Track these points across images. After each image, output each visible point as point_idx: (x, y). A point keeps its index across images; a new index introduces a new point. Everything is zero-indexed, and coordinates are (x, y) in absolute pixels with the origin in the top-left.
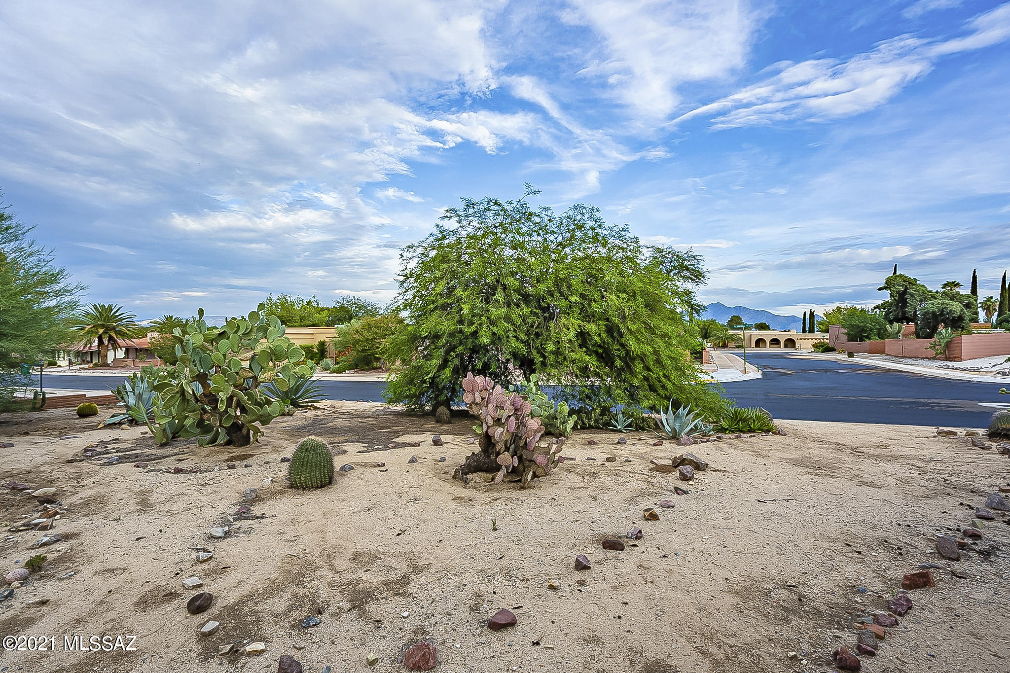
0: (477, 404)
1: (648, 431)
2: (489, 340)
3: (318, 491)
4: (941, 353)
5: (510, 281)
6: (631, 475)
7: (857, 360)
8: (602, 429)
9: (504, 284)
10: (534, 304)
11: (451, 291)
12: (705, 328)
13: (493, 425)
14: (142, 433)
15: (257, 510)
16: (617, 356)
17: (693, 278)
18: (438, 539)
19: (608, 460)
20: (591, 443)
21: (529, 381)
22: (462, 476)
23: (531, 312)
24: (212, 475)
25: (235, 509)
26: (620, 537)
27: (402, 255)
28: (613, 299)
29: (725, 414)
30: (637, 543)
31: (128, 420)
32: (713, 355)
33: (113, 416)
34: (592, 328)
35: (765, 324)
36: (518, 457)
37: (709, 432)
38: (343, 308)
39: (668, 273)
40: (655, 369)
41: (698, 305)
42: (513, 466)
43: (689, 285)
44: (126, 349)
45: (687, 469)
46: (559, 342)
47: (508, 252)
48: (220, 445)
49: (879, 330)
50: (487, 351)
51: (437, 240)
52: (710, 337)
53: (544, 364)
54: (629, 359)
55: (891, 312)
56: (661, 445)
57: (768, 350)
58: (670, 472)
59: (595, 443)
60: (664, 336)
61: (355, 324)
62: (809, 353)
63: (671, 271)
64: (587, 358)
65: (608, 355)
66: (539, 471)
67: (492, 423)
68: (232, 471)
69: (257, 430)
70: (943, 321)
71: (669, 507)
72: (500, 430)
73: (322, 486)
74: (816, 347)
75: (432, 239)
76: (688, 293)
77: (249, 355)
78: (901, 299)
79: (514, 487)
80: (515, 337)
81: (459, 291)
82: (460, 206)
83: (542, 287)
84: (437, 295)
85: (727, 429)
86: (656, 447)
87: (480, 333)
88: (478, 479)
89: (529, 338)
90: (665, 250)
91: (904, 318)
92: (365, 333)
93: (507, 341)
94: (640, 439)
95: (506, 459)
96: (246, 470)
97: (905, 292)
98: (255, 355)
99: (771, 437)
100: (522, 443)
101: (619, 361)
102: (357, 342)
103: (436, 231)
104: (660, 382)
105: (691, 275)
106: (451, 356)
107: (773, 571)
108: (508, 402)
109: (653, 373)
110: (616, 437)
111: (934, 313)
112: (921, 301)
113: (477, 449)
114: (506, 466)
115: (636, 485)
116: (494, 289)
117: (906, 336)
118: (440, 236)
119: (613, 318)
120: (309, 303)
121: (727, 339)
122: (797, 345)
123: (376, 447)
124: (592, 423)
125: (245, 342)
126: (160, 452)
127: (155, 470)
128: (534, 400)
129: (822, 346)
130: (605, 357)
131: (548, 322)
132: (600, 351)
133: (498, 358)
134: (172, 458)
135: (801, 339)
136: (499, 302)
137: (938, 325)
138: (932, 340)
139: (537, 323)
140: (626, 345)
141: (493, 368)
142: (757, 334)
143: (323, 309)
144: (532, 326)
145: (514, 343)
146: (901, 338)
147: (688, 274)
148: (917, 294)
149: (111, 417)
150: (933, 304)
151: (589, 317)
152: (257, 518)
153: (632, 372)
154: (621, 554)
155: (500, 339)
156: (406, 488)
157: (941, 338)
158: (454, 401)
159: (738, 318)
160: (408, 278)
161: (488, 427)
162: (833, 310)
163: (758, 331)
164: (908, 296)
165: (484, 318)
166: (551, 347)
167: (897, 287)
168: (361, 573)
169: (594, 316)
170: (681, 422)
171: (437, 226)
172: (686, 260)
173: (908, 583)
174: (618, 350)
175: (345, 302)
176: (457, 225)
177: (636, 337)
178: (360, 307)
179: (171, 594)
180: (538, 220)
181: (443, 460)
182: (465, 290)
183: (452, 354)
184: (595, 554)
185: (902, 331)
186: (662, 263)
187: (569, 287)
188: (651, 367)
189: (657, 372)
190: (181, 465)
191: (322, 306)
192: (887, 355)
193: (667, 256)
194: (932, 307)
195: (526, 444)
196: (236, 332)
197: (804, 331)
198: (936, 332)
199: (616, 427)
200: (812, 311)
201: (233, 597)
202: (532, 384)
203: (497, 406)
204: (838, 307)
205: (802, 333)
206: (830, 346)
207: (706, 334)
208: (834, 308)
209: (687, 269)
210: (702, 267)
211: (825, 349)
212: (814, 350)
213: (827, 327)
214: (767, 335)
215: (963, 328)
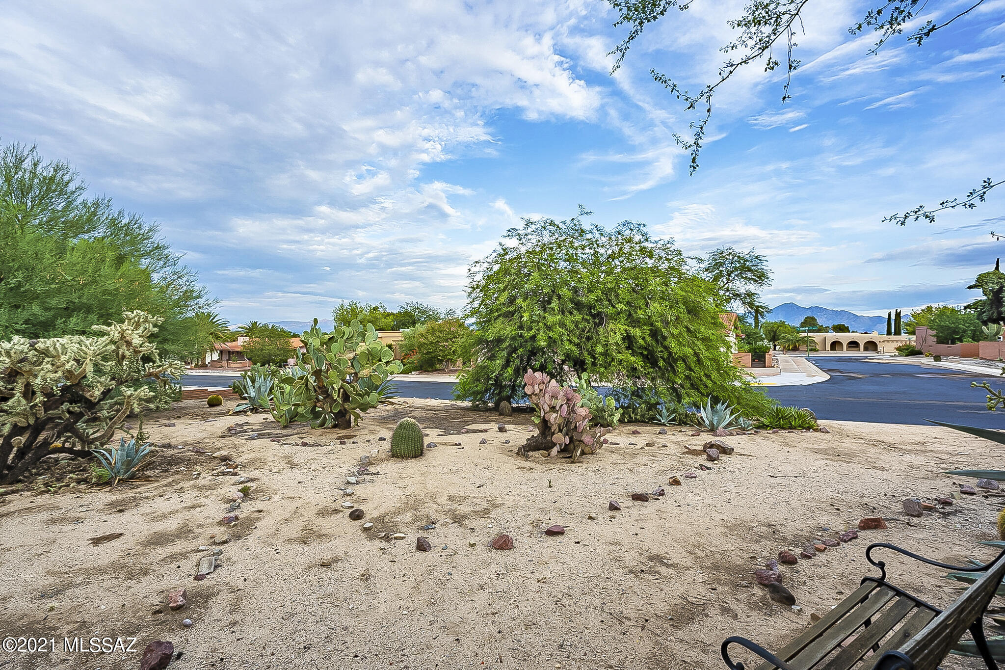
0: (536, 395)
1: (691, 426)
2: (545, 343)
3: (413, 460)
5: (565, 292)
6: (665, 456)
7: (944, 364)
8: (647, 423)
9: (559, 294)
10: (585, 311)
11: (512, 300)
12: (773, 331)
13: (549, 412)
14: (264, 419)
15: (372, 469)
16: (661, 357)
17: (756, 279)
18: (508, 491)
19: (648, 445)
20: (635, 433)
21: (580, 378)
22: (524, 453)
23: (583, 318)
24: (330, 448)
25: (357, 469)
26: (647, 494)
27: (469, 270)
28: (656, 306)
29: (768, 412)
30: (659, 498)
31: (250, 409)
32: (779, 358)
33: (238, 406)
34: (637, 332)
35: (844, 325)
36: (570, 438)
37: (748, 427)
38: (406, 313)
39: (729, 275)
40: (697, 369)
41: (761, 307)
42: (565, 444)
43: (752, 287)
44: (220, 351)
45: (713, 452)
46: (607, 345)
47: (563, 264)
48: (329, 428)
50: (544, 353)
51: (500, 255)
52: (778, 340)
53: (594, 364)
54: (671, 360)
56: (699, 435)
57: (845, 353)
58: (699, 454)
59: (638, 433)
60: (705, 340)
61: (420, 328)
62: (892, 356)
63: (732, 272)
64: (633, 359)
65: (652, 356)
66: (587, 450)
67: (548, 409)
68: (344, 446)
69: (357, 416)
71: (692, 478)
72: (555, 415)
73: (415, 457)
74: (900, 351)
75: (495, 254)
76: (749, 294)
77: (352, 355)
78: (996, 298)
79: (566, 461)
80: (569, 340)
81: (519, 301)
82: (520, 226)
83: (593, 296)
84: (500, 305)
85: (768, 426)
86: (693, 437)
87: (539, 337)
88: (537, 456)
89: (581, 342)
90: (726, 251)
91: (1001, 319)
92: (429, 337)
93: (562, 344)
94: (680, 431)
95: (560, 439)
96: (354, 446)
97: (1000, 290)
98: (356, 355)
99: (810, 434)
100: (573, 426)
101: (662, 361)
102: (421, 345)
103: (499, 249)
104: (701, 380)
105: (754, 276)
106: (513, 357)
107: (761, 517)
108: (561, 394)
109: (694, 372)
110: (658, 429)
113: (536, 432)
114: (559, 444)
115: (668, 462)
116: (551, 298)
118: (502, 252)
119: (657, 324)
120: (375, 309)
121: (798, 341)
122: (879, 348)
123: (452, 432)
124: (638, 417)
125: (348, 345)
126: (284, 432)
127: (287, 444)
128: (585, 395)
129: (907, 349)
130: (650, 359)
131: (598, 327)
132: (645, 353)
133: (554, 360)
134: (295, 436)
135: (884, 342)
136: (554, 310)
139: (588, 329)
140: (669, 347)
141: (550, 367)
142: (832, 336)
143: (389, 315)
144: (584, 331)
145: (568, 346)
146: (1001, 339)
147: (750, 275)
149: (237, 406)
151: (634, 322)
152: (375, 474)
153: (675, 372)
154: (646, 504)
155: (555, 342)
156: (480, 460)
158: (514, 398)
159: (813, 319)
160: (475, 289)
161: (545, 413)
162: (923, 310)
163: (835, 333)
165: (541, 324)
166: (599, 349)
168: (456, 506)
169: (639, 322)
170: (718, 417)
171: (500, 244)
172: (747, 261)
173: (862, 525)
174: (662, 352)
175: (409, 307)
176: (518, 242)
177: (678, 340)
178: (423, 312)
179: (336, 510)
180: (589, 236)
181: (507, 442)
182: (524, 301)
183: (514, 355)
184: (625, 503)
186: (722, 264)
187: (617, 296)
188: (693, 367)
189: (698, 373)
190: (306, 440)
191: (388, 311)
192: (980, 359)
193: (727, 257)
195: (576, 427)
196: (342, 337)
197: (889, 333)
199: (660, 421)
200: (898, 311)
201: (376, 514)
202: (583, 381)
203: (552, 396)
204: (928, 307)
205: (885, 335)
206: (916, 349)
207: (774, 336)
208: (924, 307)
209: (750, 270)
210: (765, 268)
211: (910, 352)
212: (897, 354)
213: (914, 328)
214: (844, 338)
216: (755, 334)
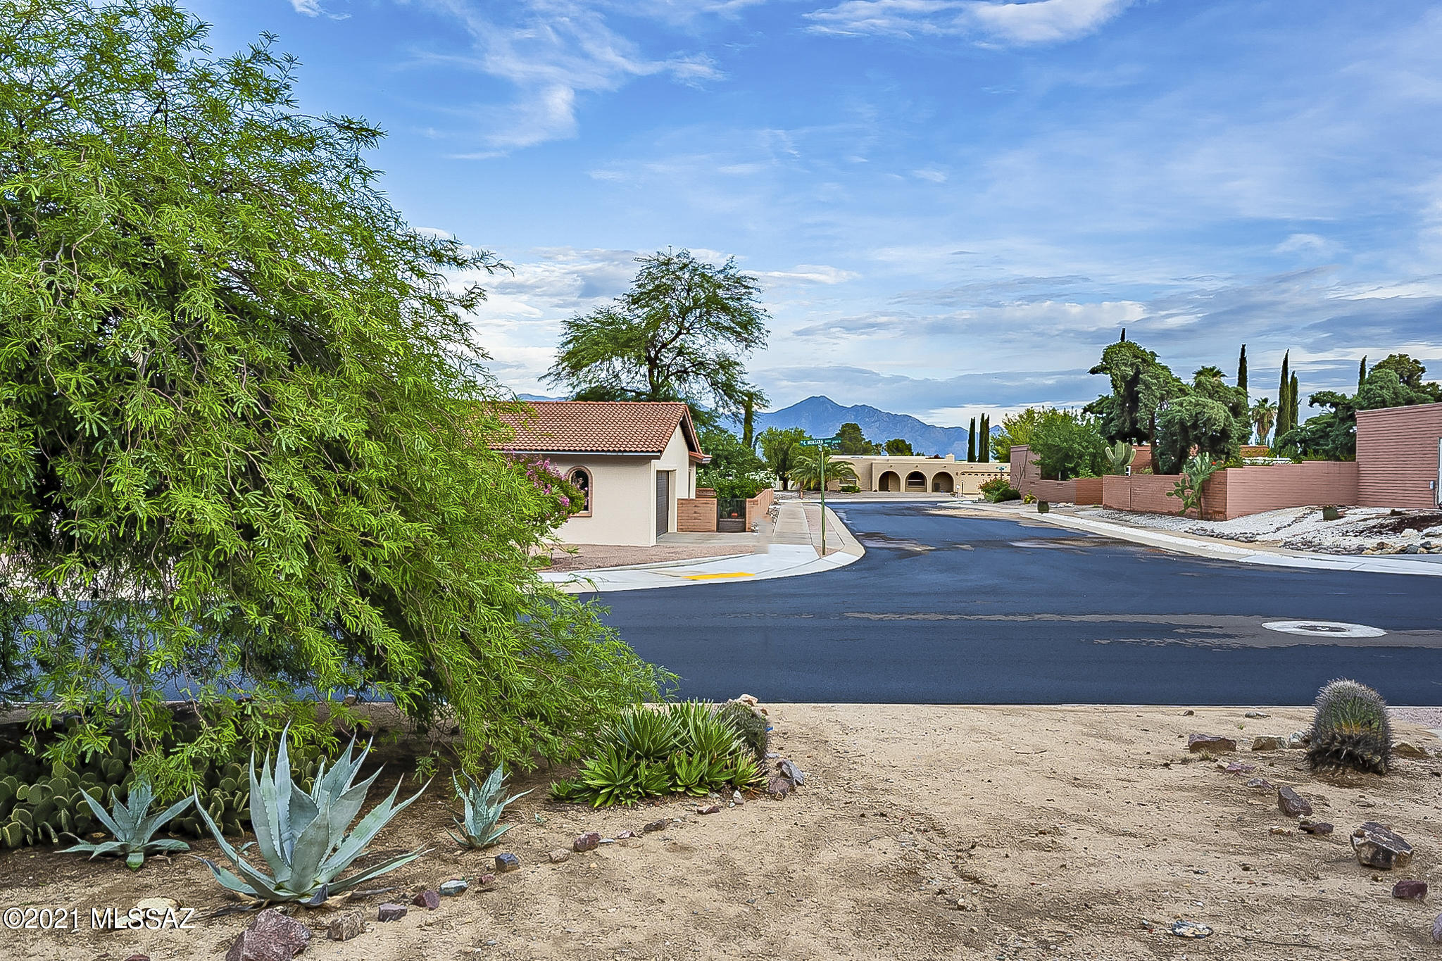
4: (1193, 503)
7: (1057, 518)
12: (783, 449)
17: (738, 329)
35: (905, 442)
39: (683, 317)
41: (748, 394)
43: (727, 347)
49: (1094, 456)
52: (791, 467)
55: (1113, 419)
57: (903, 495)
62: (975, 502)
63: (689, 310)
70: (1197, 439)
74: (987, 491)
76: (725, 364)
78: (1130, 392)
90: (676, 260)
91: (1134, 434)
97: (1135, 379)
105: (732, 322)
111: (1182, 423)
112: (1162, 399)
117: (1137, 469)
121: (825, 472)
122: (957, 487)
129: (998, 489)
135: (964, 474)
137: (1188, 446)
138: (1179, 478)
142: (884, 462)
146: (1129, 472)
147: (725, 320)
148: (1155, 384)
150: (1181, 404)
157: (1194, 474)
159: (855, 428)
162: (1021, 417)
163: (888, 457)
164: (1140, 387)
167: (1123, 368)
172: (720, 287)
185: (1131, 460)
186: (668, 291)
192: (1105, 507)
193: (679, 273)
194: (1179, 411)
197: (971, 458)
198: (1185, 463)
200: (986, 418)
204: (1028, 410)
205: (966, 462)
206: (1010, 488)
207: (784, 461)
208: (1022, 411)
209: (725, 309)
210: (756, 305)
211: (1002, 494)
212: (983, 498)
213: (1009, 450)
214: (903, 465)
215: (1228, 454)
216: (742, 454)
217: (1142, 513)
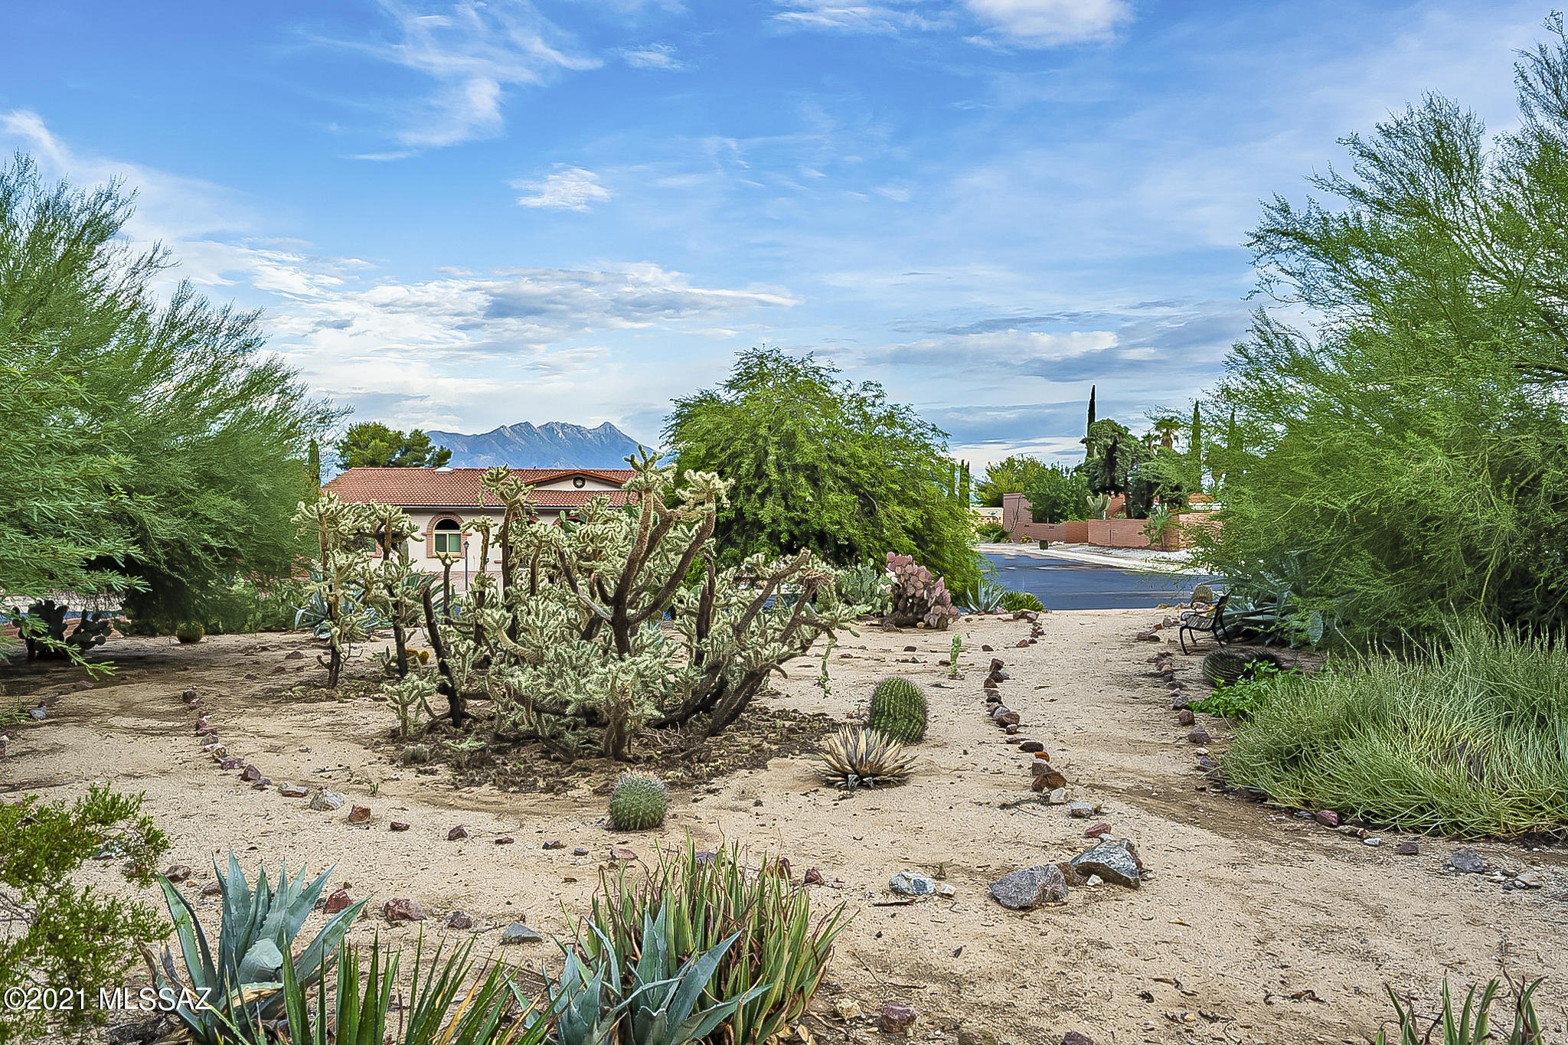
4: (1156, 539)
7: (1054, 552)
49: (1077, 503)
55: (1097, 477)
70: (1159, 493)
74: (982, 534)
97: (1114, 448)
111: (1148, 481)
112: (1133, 462)
117: (1113, 514)
129: (995, 531)
137: (1152, 498)
138: (1146, 522)
148: (1128, 451)
157: (1157, 519)
164: (1117, 453)
167: (1105, 439)
185: (1108, 506)
192: (1091, 544)
194: (1146, 472)
198: (1150, 510)
206: (1006, 531)
208: (1002, 459)
215: (1180, 504)
217: (1120, 548)
